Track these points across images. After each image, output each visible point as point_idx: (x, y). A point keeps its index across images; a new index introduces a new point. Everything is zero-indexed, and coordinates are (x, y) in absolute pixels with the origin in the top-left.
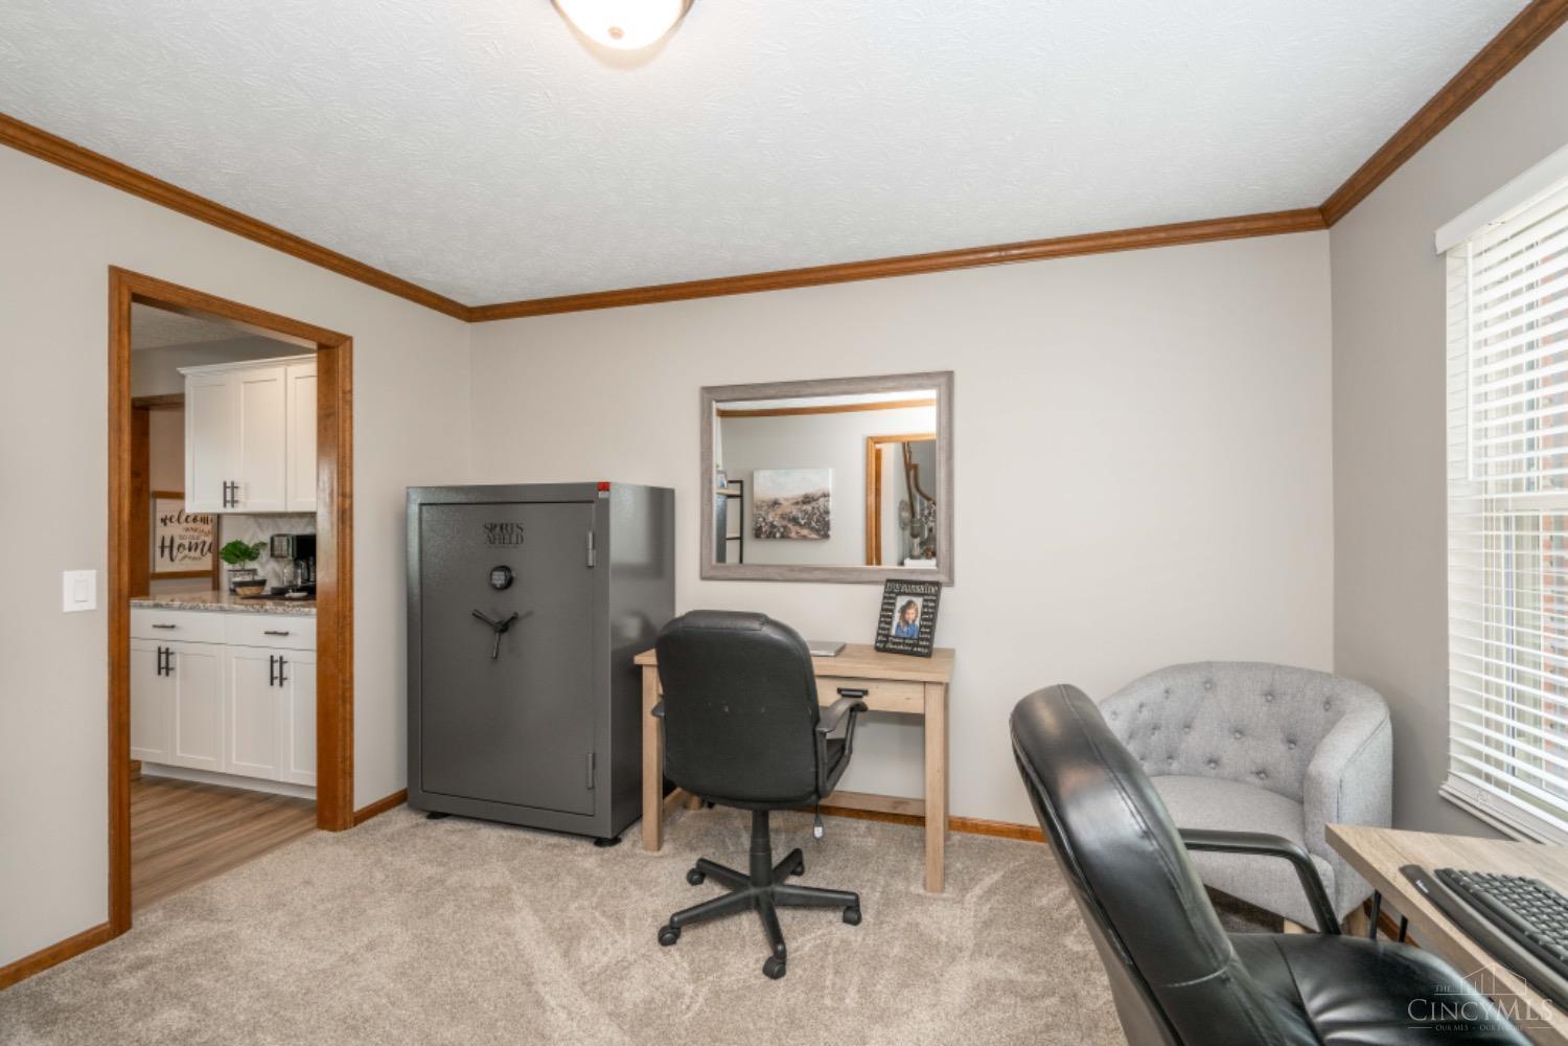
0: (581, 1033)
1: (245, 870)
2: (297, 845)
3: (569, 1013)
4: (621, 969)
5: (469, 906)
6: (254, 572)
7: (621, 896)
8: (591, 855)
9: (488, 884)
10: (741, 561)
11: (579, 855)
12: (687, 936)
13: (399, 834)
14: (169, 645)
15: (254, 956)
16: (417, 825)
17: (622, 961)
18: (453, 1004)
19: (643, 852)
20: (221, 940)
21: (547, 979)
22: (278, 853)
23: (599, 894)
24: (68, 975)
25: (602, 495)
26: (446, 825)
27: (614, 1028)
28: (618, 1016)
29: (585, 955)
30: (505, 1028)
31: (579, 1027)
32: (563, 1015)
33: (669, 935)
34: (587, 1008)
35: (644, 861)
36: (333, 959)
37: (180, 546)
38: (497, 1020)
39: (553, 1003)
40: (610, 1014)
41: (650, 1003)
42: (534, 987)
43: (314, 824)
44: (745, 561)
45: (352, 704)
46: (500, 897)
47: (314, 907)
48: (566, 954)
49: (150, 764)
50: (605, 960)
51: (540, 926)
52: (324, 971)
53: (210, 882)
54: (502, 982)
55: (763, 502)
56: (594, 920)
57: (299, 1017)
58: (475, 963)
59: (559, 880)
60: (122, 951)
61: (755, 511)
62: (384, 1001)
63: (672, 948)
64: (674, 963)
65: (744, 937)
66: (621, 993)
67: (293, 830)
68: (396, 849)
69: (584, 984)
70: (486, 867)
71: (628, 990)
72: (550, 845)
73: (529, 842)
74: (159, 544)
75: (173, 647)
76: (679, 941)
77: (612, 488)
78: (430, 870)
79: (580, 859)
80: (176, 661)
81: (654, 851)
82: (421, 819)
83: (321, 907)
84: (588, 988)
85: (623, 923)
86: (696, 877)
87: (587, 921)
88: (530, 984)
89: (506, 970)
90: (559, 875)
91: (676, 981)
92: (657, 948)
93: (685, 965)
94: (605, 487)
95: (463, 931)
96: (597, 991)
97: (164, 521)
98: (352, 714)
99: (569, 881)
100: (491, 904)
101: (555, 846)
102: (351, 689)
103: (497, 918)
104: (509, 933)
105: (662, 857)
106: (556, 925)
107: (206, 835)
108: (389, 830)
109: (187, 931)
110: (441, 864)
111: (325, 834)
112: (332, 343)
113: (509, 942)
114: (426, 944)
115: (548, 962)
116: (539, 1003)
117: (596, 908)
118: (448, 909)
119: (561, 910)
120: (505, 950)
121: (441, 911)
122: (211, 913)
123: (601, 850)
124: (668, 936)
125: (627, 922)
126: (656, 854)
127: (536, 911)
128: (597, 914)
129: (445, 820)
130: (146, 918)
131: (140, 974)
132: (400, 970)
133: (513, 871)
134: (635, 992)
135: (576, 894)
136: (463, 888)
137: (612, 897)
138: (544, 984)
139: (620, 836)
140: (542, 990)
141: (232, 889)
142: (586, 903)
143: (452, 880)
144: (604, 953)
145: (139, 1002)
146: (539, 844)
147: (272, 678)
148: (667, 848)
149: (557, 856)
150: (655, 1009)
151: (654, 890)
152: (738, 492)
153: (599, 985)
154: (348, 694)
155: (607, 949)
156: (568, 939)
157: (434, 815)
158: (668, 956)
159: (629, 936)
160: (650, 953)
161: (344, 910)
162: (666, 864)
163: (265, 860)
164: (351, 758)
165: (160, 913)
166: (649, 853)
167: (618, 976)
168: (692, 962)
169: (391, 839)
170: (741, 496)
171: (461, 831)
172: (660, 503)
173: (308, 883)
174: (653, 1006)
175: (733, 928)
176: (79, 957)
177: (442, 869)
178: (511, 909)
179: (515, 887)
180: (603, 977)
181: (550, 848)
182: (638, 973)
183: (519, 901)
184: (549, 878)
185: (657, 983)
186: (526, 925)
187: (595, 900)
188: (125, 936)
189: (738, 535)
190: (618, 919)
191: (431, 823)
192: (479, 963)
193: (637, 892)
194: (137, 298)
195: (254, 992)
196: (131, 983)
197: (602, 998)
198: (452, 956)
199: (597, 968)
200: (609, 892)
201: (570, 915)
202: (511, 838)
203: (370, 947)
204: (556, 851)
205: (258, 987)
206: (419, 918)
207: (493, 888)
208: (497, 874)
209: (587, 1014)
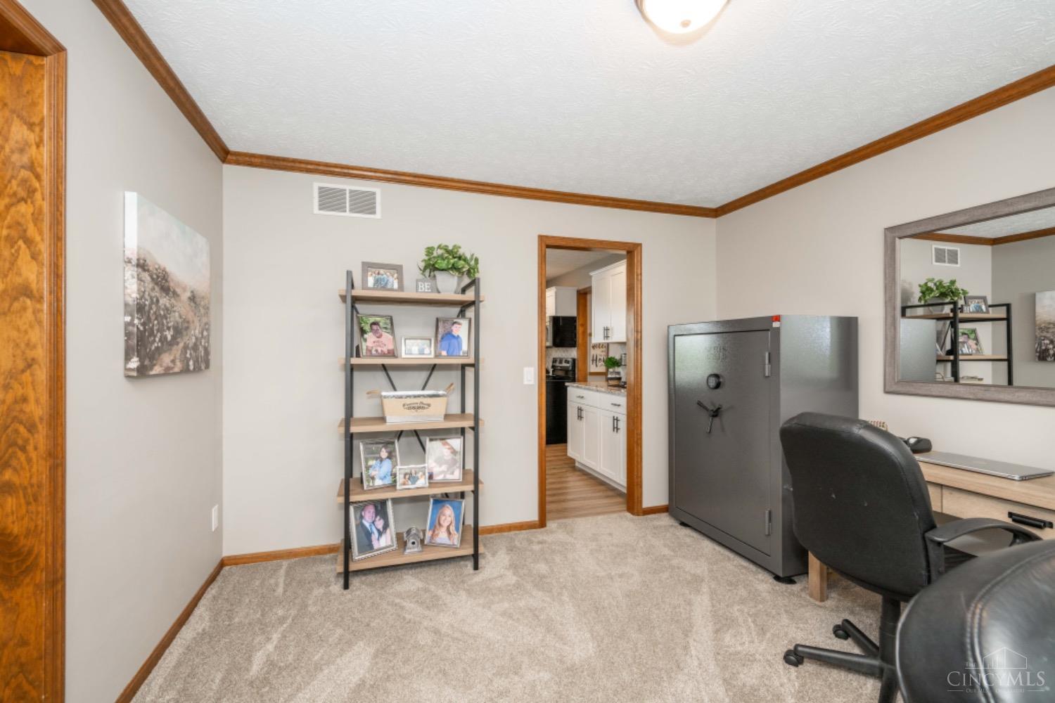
0: (701, 679)
1: (590, 519)
2: (614, 516)
3: (700, 664)
4: (749, 660)
5: (676, 578)
6: (619, 373)
7: (773, 617)
8: (766, 583)
9: (693, 572)
10: (1010, 382)
11: (758, 580)
12: (808, 667)
13: (661, 527)
14: (582, 406)
15: (577, 557)
16: (672, 526)
17: (751, 655)
18: (643, 622)
19: (808, 597)
20: (569, 545)
21: (697, 639)
22: (606, 516)
23: (758, 608)
24: (521, 536)
25: (776, 325)
26: (687, 531)
27: (723, 689)
28: (729, 684)
29: (728, 638)
30: (661, 650)
31: (701, 674)
32: (696, 663)
33: (795, 657)
34: (712, 667)
35: (804, 603)
36: (603, 574)
37: (600, 359)
38: (659, 644)
39: (693, 652)
40: (725, 680)
41: (755, 690)
42: (688, 639)
43: (625, 509)
44: (1015, 383)
45: (641, 447)
46: (695, 582)
47: (608, 546)
48: (717, 631)
49: (579, 462)
50: (740, 648)
51: (710, 609)
52: (598, 577)
53: (576, 519)
54: (673, 627)
55: (1050, 323)
56: (745, 621)
57: (581, 592)
58: (664, 609)
59: (735, 589)
60: (539, 535)
61: (1038, 333)
62: (615, 604)
63: (793, 669)
64: (788, 679)
65: (861, 694)
66: (738, 673)
67: (616, 508)
68: (655, 534)
69: (718, 654)
70: (697, 562)
71: (745, 674)
72: (742, 566)
73: (729, 559)
74: (591, 359)
75: (583, 407)
76: (800, 666)
77: (782, 319)
78: (666, 551)
79: (757, 582)
80: (584, 414)
81: (816, 600)
82: (676, 524)
83: (610, 548)
84: (719, 657)
85: (764, 634)
86: (841, 632)
87: (741, 620)
88: (687, 636)
89: (677, 621)
90: (737, 586)
91: (782, 689)
92: (781, 662)
93: (796, 684)
94: (777, 318)
95: (667, 590)
96: (724, 663)
97: (593, 347)
98: (641, 452)
99: (743, 592)
100: (689, 583)
101: (745, 568)
102: (641, 439)
103: (688, 592)
104: (690, 603)
105: (821, 607)
106: (720, 613)
107: (585, 499)
108: (657, 523)
109: (561, 536)
110: (673, 551)
111: (629, 515)
112: (632, 249)
113: (688, 608)
114: (646, 587)
115: (703, 631)
116: (686, 648)
117: (751, 616)
118: (665, 575)
119: (727, 606)
120: (682, 610)
121: (661, 574)
122: (571, 533)
123: (775, 582)
124: (792, 658)
125: (768, 635)
126: (818, 603)
127: (712, 599)
128: (750, 620)
129: (688, 528)
130: (551, 525)
131: (540, 546)
132: (628, 593)
133: (711, 571)
134: (749, 677)
135: (743, 601)
136: (678, 568)
137: (767, 615)
138: (694, 640)
139: (795, 578)
140: (691, 642)
141: (584, 525)
142: (746, 610)
143: (675, 562)
144: (740, 644)
145: (536, 556)
146: (735, 562)
147: (614, 428)
148: (829, 603)
149: (742, 573)
150: (757, 696)
151: (801, 626)
152: (1004, 315)
153: (728, 662)
154: (639, 442)
155: (744, 643)
156: (723, 624)
157: (683, 524)
158: (787, 672)
159: (764, 643)
160: (774, 662)
161: (619, 554)
162: (821, 613)
163: (600, 517)
164: (641, 477)
165: (556, 525)
166: (812, 600)
167: (743, 662)
168: (803, 685)
169: (655, 528)
170: (1008, 319)
171: (693, 537)
172: (847, 329)
173: (610, 534)
174: (756, 693)
175: (855, 684)
176: (528, 531)
177: (672, 554)
178: (698, 591)
179: (706, 580)
180: (732, 657)
181: (740, 567)
182: (757, 669)
183: (705, 589)
184: (731, 584)
185: (767, 682)
186: (702, 604)
187: (753, 611)
188: (542, 529)
189: (1005, 357)
190: (762, 631)
191: (680, 527)
192: (666, 610)
193: (787, 621)
194: (548, 246)
195: (571, 572)
196: (536, 547)
197: (725, 668)
198: (655, 599)
199: (732, 650)
200: (765, 611)
201: (731, 611)
202: (720, 552)
203: (621, 576)
204: (744, 571)
205: (573, 571)
206: (649, 573)
207: (694, 575)
208: (701, 568)
209: (710, 671)
